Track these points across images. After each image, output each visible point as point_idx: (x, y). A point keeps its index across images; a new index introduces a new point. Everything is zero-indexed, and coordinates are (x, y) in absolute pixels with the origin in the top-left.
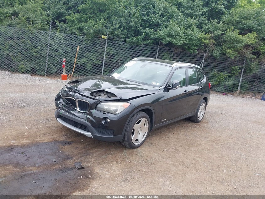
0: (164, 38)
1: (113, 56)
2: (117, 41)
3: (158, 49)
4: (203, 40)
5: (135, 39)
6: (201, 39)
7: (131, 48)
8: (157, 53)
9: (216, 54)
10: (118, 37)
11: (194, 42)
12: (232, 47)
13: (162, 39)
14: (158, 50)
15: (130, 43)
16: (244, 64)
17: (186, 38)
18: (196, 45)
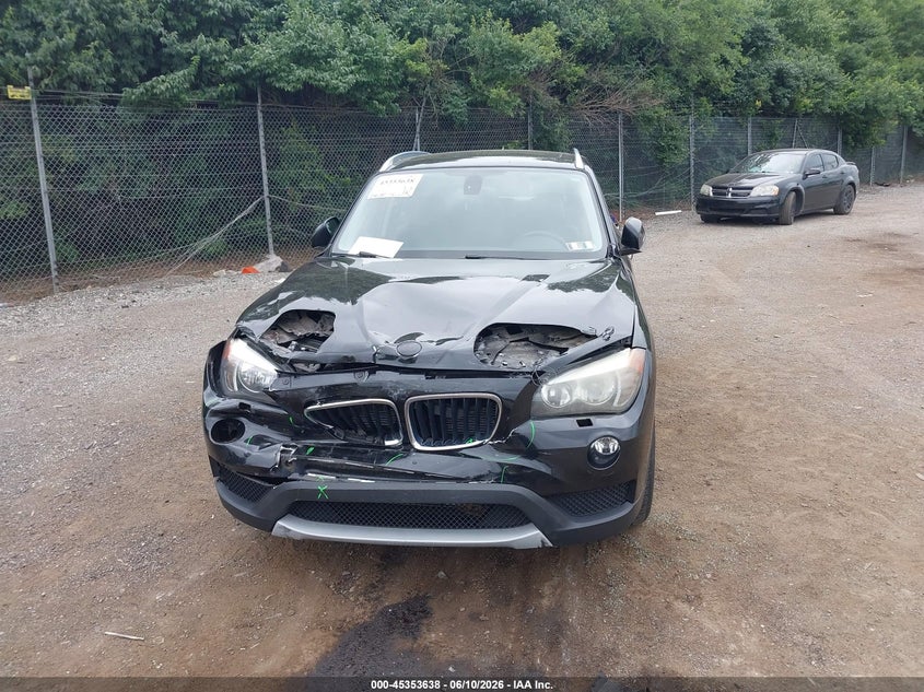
0: (284, 71)
1: (78, 171)
2: (79, 101)
3: (260, 115)
4: (409, 62)
5: (163, 84)
6: (405, 60)
7: (150, 128)
8: (261, 133)
9: (455, 106)
10: (84, 86)
11: (384, 76)
12: (498, 77)
13: (274, 74)
14: (260, 121)
15: (140, 105)
16: (530, 129)
17: (355, 62)
18: (390, 87)
